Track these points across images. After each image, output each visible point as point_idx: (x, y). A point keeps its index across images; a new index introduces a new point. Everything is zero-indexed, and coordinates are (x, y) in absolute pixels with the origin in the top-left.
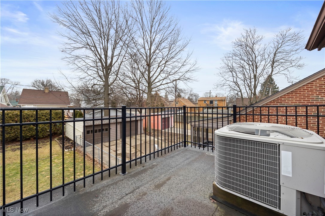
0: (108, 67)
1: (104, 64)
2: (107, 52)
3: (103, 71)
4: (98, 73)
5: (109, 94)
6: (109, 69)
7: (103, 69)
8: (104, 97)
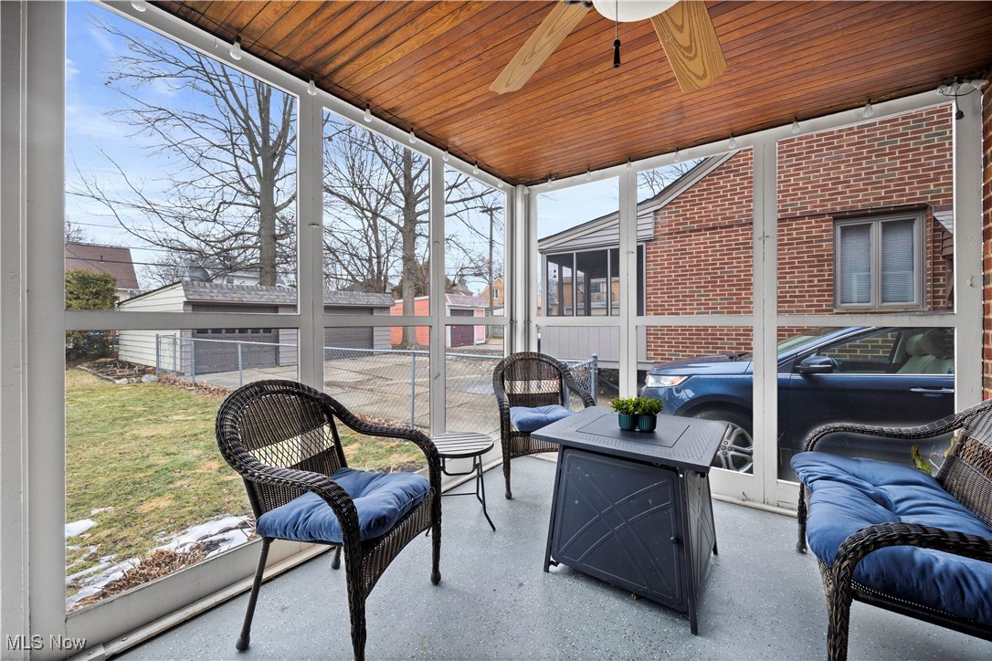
0: (272, 148)
1: (259, 139)
2: (267, 99)
3: (255, 163)
4: (238, 171)
5: (275, 238)
6: (274, 156)
7: (255, 156)
8: (259, 244)
